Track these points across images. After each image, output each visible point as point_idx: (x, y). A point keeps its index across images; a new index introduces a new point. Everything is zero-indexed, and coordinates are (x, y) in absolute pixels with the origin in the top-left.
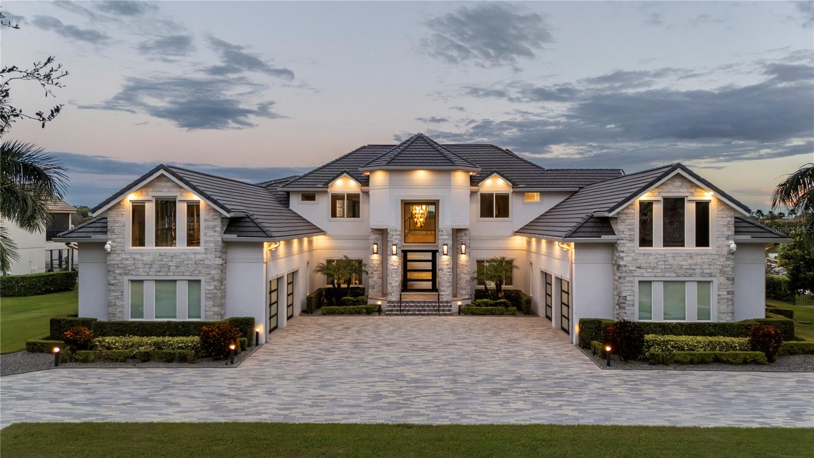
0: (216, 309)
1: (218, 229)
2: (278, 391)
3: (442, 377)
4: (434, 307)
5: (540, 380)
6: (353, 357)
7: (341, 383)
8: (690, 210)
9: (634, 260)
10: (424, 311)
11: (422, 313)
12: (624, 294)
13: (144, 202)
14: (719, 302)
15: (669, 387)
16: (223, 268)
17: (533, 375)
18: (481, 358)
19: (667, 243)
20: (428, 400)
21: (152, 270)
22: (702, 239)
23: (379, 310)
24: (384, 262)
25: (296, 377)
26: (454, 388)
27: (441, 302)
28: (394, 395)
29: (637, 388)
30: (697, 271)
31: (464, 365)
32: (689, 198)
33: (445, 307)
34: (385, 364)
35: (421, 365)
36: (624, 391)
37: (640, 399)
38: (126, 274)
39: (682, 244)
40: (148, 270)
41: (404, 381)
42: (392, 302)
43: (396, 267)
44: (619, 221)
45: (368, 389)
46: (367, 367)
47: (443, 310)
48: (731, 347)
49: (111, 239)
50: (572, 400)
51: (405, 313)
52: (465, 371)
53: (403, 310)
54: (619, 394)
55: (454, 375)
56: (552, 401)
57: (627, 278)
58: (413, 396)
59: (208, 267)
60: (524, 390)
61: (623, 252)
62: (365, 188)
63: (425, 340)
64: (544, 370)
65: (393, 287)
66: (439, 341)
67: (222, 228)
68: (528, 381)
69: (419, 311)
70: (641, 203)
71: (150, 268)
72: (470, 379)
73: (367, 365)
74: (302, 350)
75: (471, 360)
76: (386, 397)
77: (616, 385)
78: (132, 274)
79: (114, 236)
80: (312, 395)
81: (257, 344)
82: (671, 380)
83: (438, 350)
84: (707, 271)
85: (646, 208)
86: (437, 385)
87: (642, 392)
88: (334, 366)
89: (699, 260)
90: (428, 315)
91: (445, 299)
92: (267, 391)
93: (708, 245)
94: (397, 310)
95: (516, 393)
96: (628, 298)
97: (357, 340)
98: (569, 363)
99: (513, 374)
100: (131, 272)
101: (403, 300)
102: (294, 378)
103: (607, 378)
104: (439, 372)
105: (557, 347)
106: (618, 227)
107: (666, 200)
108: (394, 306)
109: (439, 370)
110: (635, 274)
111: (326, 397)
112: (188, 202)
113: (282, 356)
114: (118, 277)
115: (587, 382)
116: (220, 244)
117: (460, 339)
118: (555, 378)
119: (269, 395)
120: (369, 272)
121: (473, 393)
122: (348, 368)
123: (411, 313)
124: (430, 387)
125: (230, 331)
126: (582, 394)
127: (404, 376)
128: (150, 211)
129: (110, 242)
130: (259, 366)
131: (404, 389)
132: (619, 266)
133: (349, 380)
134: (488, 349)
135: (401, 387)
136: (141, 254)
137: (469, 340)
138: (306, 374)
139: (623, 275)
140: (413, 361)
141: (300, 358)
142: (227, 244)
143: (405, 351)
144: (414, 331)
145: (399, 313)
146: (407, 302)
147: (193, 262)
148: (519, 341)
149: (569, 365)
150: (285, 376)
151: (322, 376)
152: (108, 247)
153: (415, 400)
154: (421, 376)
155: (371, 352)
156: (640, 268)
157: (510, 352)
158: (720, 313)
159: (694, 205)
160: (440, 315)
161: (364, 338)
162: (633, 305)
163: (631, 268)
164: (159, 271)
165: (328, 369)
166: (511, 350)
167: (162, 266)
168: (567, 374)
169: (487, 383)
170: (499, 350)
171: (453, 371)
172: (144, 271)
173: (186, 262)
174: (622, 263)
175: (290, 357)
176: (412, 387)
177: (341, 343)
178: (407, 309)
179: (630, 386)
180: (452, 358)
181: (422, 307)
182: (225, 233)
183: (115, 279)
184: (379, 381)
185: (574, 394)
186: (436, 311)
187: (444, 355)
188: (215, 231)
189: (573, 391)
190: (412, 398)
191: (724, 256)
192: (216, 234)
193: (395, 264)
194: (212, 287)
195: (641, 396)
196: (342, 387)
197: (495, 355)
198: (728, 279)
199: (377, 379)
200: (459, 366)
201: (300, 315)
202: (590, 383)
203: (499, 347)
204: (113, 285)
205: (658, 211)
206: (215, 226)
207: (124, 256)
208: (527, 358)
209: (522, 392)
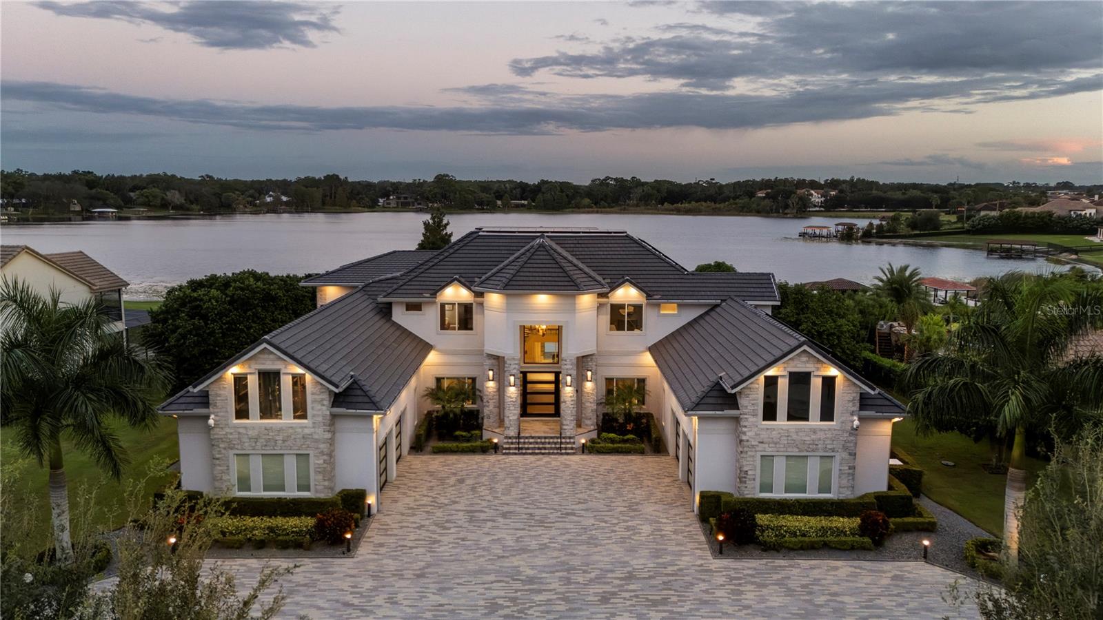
0: (326, 483)
1: (326, 403)
2: (400, 596)
3: (557, 574)
4: (556, 443)
5: (650, 577)
6: (469, 538)
7: (458, 584)
8: (816, 385)
9: (756, 435)
10: (545, 449)
11: (543, 451)
12: (745, 469)
13: (246, 374)
14: (840, 477)
15: (771, 587)
16: (332, 442)
17: (646, 570)
18: (597, 539)
19: (791, 417)
20: (542, 612)
21: (258, 444)
22: (827, 413)
23: (496, 448)
24: (501, 390)
25: (414, 575)
26: (567, 592)
27: (564, 438)
28: (508, 604)
29: (739, 590)
30: (820, 446)
31: (580, 553)
32: (816, 373)
33: (568, 443)
34: (501, 551)
35: (537, 553)
36: (726, 595)
37: (736, 608)
38: (231, 449)
39: (805, 418)
40: (254, 445)
41: (519, 580)
42: (510, 438)
43: (514, 400)
44: (743, 396)
45: (485, 594)
46: (483, 556)
47: (566, 448)
48: (840, 532)
49: (213, 413)
50: (675, 609)
51: (524, 451)
52: (579, 564)
53: (522, 448)
54: (721, 600)
55: (568, 570)
56: (657, 611)
57: (749, 453)
58: (527, 605)
59: (317, 441)
60: (632, 594)
61: (745, 427)
62: (479, 300)
63: (543, 505)
64: (657, 561)
65: (510, 420)
66: (556, 507)
67: (330, 401)
68: (638, 579)
69: (539, 449)
70: (766, 377)
71: (256, 442)
72: (584, 577)
73: (483, 553)
74: (415, 525)
75: (588, 543)
76: (503, 607)
77: (721, 585)
78: (237, 449)
79: (216, 410)
80: (434, 603)
81: (369, 515)
82: (775, 577)
83: (557, 524)
84: (829, 447)
85: (771, 382)
86: (551, 587)
87: (744, 596)
88: (451, 556)
89: (821, 435)
90: (549, 454)
91: (568, 434)
92: (389, 598)
93: (833, 420)
94: (515, 449)
95: (625, 599)
96: (750, 473)
97: (472, 505)
98: (683, 548)
99: (625, 567)
100: (236, 446)
101: (522, 435)
102: (412, 577)
103: (715, 574)
104: (554, 566)
105: (678, 518)
106: (742, 401)
107: (791, 374)
108: (512, 443)
109: (555, 561)
110: (757, 449)
111: (446, 607)
112: (292, 374)
113: (398, 537)
114: (223, 451)
115: (695, 581)
116: (328, 418)
117: (580, 503)
118: (667, 575)
119: (391, 603)
120: (485, 400)
121: (584, 600)
122: (464, 557)
123: (530, 451)
124: (544, 590)
125: (346, 519)
126: (685, 601)
127: (519, 573)
128: (253, 383)
129: (212, 416)
130: (376, 554)
131: (519, 594)
132: (741, 441)
133: (466, 579)
134: (606, 522)
135: (516, 591)
136: (246, 428)
137: (590, 504)
138: (424, 568)
139: (745, 449)
140: (529, 546)
141: (416, 540)
142: (334, 416)
143: (522, 527)
144: (532, 487)
145: (517, 451)
146: (527, 438)
147: (301, 436)
148: (640, 507)
149: (683, 551)
150: (404, 572)
151: (441, 571)
152: (211, 422)
153: (529, 612)
154: (536, 572)
155: (486, 530)
156: (762, 443)
157: (628, 528)
158: (840, 487)
159: (820, 380)
160: (562, 454)
161: (479, 502)
162: (754, 479)
163: (753, 443)
164: (266, 445)
165: (445, 561)
166: (629, 524)
167: (268, 441)
168: (678, 567)
169: (599, 583)
170: (617, 524)
171: (568, 564)
172: (250, 446)
173: (293, 437)
174: (744, 438)
175: (405, 539)
176: (526, 590)
177: (457, 511)
178: (526, 446)
179: (733, 587)
180: (569, 541)
181: (543, 443)
182: (333, 406)
183: (220, 452)
184: (495, 581)
185: (679, 601)
186: (557, 449)
187: (561, 534)
188: (324, 405)
189: (678, 596)
190: (526, 609)
191: (847, 432)
192: (324, 408)
193: (512, 396)
194: (321, 462)
195: (739, 603)
196: (460, 590)
197: (613, 534)
198: (850, 454)
199: (492, 578)
200: (575, 555)
201: (409, 454)
202: (697, 582)
203: (618, 518)
204: (218, 459)
205: (783, 386)
206: (323, 400)
207: (228, 430)
208: (644, 539)
209: (630, 599)
